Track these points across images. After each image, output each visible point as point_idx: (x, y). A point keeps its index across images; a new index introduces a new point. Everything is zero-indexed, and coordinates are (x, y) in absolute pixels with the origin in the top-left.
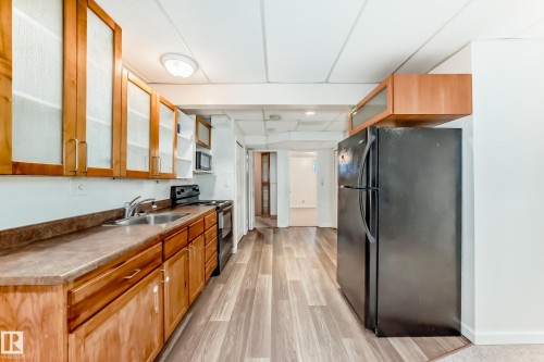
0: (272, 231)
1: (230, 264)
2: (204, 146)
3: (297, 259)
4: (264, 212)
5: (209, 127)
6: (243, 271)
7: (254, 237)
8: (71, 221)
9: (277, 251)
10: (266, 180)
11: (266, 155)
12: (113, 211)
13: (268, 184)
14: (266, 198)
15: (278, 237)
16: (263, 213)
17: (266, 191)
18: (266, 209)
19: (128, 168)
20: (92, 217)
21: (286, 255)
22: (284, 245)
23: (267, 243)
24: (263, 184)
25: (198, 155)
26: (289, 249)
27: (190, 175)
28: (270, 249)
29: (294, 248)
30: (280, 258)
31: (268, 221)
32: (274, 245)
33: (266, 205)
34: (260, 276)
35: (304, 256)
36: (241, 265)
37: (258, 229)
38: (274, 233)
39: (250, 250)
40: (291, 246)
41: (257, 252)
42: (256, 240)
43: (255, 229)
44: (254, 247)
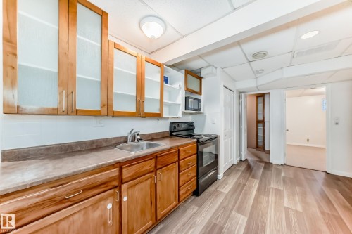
0: (263, 165)
1: (212, 188)
2: (194, 92)
3: (287, 209)
5: (200, 78)
6: (220, 200)
7: (243, 167)
8: (92, 142)
9: (262, 190)
10: (260, 118)
11: (261, 96)
12: (121, 137)
13: (263, 122)
14: (260, 134)
15: (268, 173)
16: (257, 146)
17: (260, 127)
18: (260, 144)
19: (114, 109)
20: (106, 140)
21: (272, 198)
22: (273, 185)
23: (254, 177)
24: (258, 122)
25: (187, 99)
26: (278, 192)
27: (180, 115)
28: (255, 184)
29: (285, 193)
30: (264, 199)
31: (262, 154)
32: (261, 181)
34: (233, 213)
35: (300, 208)
36: (221, 192)
37: (249, 161)
38: (265, 168)
39: (235, 181)
40: (282, 189)
41: (240, 183)
42: (243, 172)
43: (246, 160)
44: (239, 178)
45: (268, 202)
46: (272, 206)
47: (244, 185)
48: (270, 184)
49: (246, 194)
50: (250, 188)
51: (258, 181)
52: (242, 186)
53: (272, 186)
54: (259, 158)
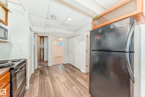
0: (46, 68)
3: (64, 83)
4: (41, 60)
7: (38, 74)
9: (53, 81)
11: (42, 37)
13: (43, 49)
14: (42, 55)
15: (50, 71)
17: (42, 52)
18: (42, 59)
21: (58, 82)
23: (46, 76)
24: (41, 49)
28: (48, 79)
31: (43, 63)
33: (42, 57)
37: (39, 68)
38: (48, 69)
39: (38, 84)
40: (57, 75)
41: (42, 83)
42: (40, 76)
43: (38, 68)
44: (40, 80)
45: (57, 84)
46: (59, 85)
47: (44, 83)
48: (53, 76)
49: (48, 88)
50: (48, 83)
51: (49, 77)
52: (43, 84)
53: (54, 76)
54: (43, 65)
